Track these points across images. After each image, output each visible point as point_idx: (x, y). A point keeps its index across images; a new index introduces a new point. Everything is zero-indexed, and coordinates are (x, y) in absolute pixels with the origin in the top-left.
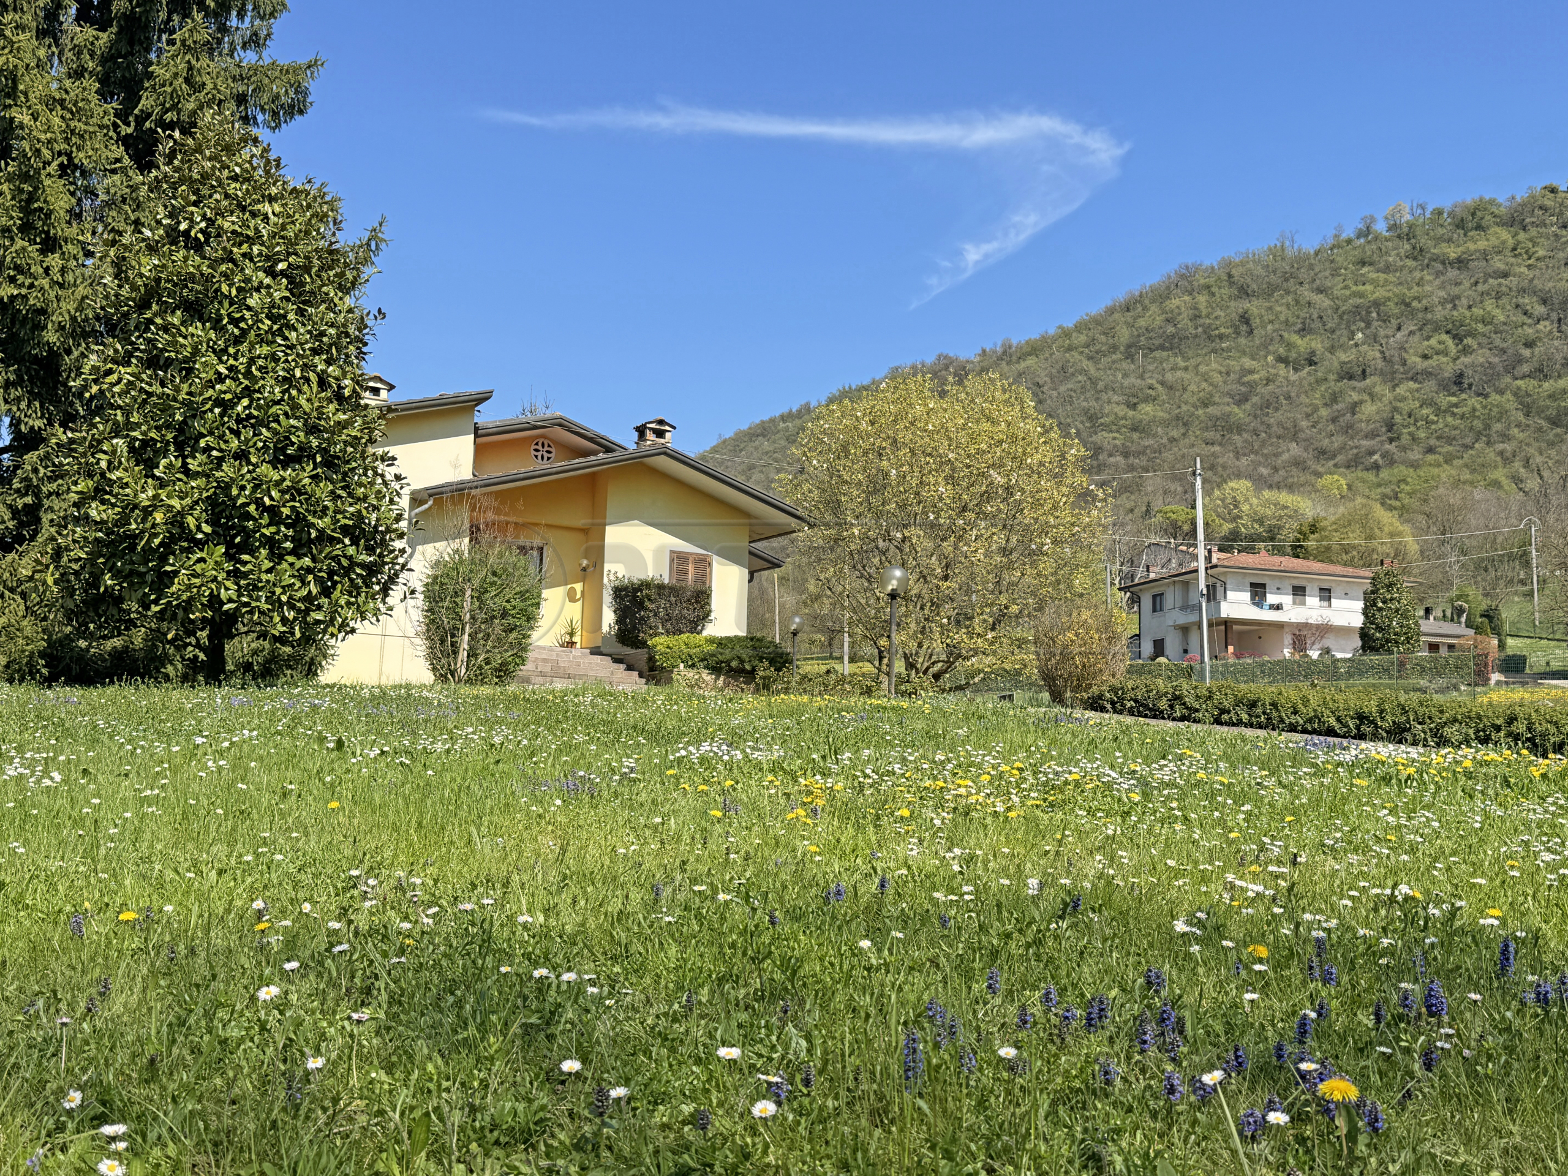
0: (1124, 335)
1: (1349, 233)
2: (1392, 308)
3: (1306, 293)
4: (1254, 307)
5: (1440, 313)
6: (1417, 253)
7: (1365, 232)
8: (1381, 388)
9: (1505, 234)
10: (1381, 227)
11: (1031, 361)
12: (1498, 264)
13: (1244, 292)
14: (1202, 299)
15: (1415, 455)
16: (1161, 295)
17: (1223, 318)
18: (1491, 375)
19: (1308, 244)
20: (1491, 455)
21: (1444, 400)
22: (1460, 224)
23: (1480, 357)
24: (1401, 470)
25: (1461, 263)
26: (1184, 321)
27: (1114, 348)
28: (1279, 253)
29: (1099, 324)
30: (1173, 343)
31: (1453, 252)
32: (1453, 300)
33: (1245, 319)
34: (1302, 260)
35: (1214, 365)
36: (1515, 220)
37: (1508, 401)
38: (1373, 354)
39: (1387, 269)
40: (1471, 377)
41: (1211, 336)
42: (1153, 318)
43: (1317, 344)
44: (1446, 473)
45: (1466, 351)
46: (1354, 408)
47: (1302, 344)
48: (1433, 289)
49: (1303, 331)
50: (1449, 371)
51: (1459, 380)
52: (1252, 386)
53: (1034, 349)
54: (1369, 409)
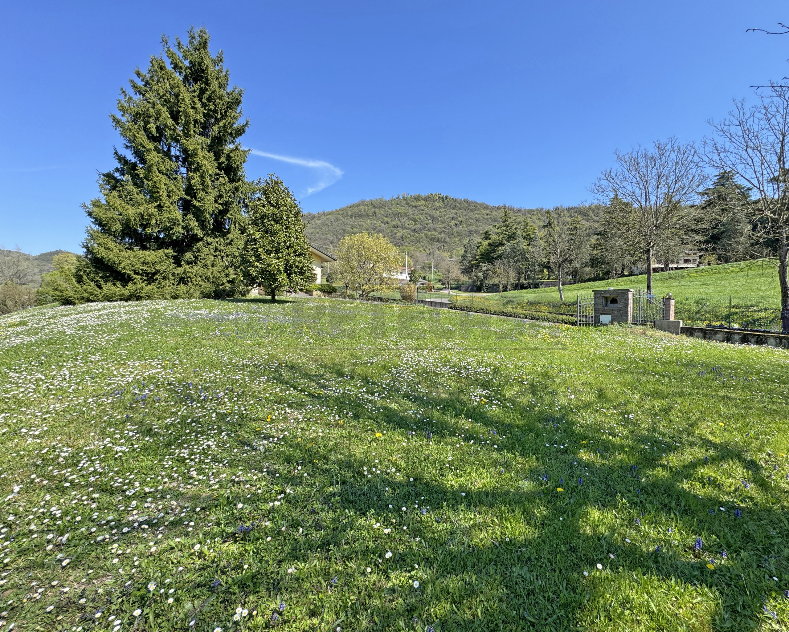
0: (350, 213)
1: (395, 198)
2: (403, 214)
3: (387, 209)
4: (377, 210)
5: (412, 216)
6: (407, 204)
7: (398, 198)
8: (401, 230)
9: (423, 202)
10: (401, 197)
11: (329, 216)
12: (422, 208)
13: (374, 207)
14: (366, 207)
15: (406, 244)
16: (358, 206)
17: (371, 212)
18: (420, 230)
19: (387, 198)
20: (420, 245)
21: (412, 234)
22: (415, 199)
23: (419, 226)
24: (404, 247)
25: (415, 207)
26: (363, 212)
27: (348, 216)
28: (381, 200)
29: (345, 210)
30: (360, 216)
31: (414, 204)
32: (414, 214)
33: (375, 213)
34: (385, 202)
35: (368, 222)
36: (425, 199)
37: (423, 235)
38: (399, 223)
39: (402, 206)
40: (417, 230)
41: (368, 215)
42: (356, 210)
43: (389, 220)
44: (412, 248)
45: (416, 224)
46: (396, 233)
47: (386, 219)
48: (410, 211)
49: (386, 217)
50: (413, 228)
51: (415, 230)
52: (376, 227)
53: (330, 214)
54: (398, 234)
